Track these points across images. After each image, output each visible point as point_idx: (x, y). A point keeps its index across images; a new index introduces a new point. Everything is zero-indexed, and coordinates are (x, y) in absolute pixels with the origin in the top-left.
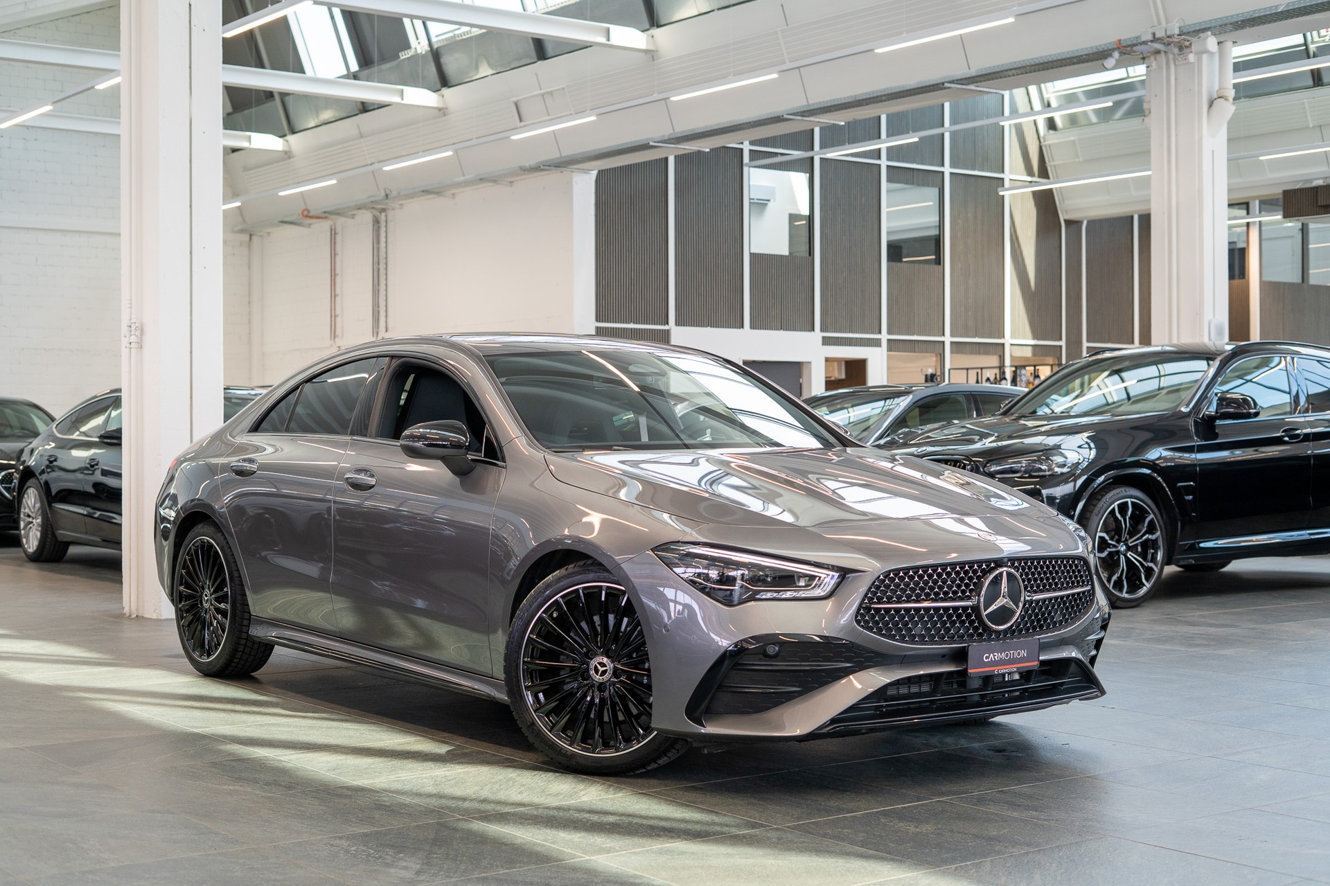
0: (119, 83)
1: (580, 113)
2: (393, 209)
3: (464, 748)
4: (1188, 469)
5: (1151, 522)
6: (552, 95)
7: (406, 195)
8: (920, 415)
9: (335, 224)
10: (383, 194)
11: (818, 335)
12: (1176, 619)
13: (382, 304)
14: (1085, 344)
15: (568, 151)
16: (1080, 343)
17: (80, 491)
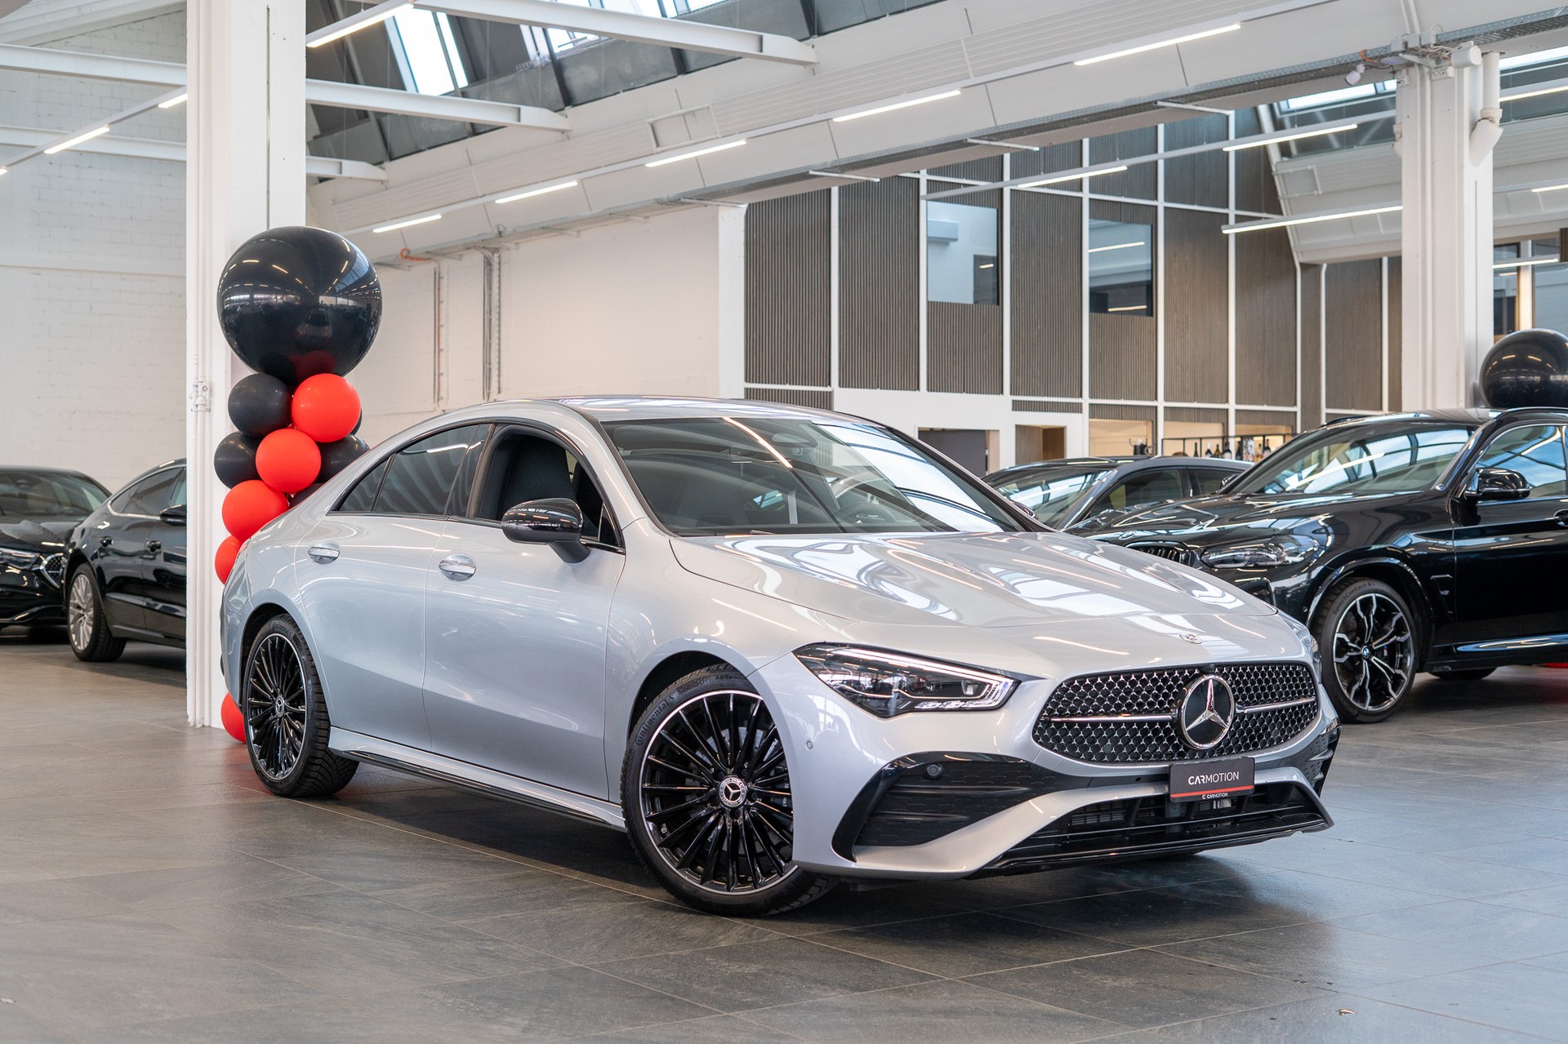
0: (185, 102)
1: (728, 135)
2: (508, 249)
3: (583, 883)
4: (1443, 559)
5: (1400, 621)
6: (694, 115)
7: (522, 233)
8: (1127, 494)
9: (439, 267)
10: (496, 232)
11: (1007, 398)
12: (1428, 736)
13: (494, 360)
14: (1324, 411)
15: (713, 181)
16: (1318, 408)
17: (139, 579)
